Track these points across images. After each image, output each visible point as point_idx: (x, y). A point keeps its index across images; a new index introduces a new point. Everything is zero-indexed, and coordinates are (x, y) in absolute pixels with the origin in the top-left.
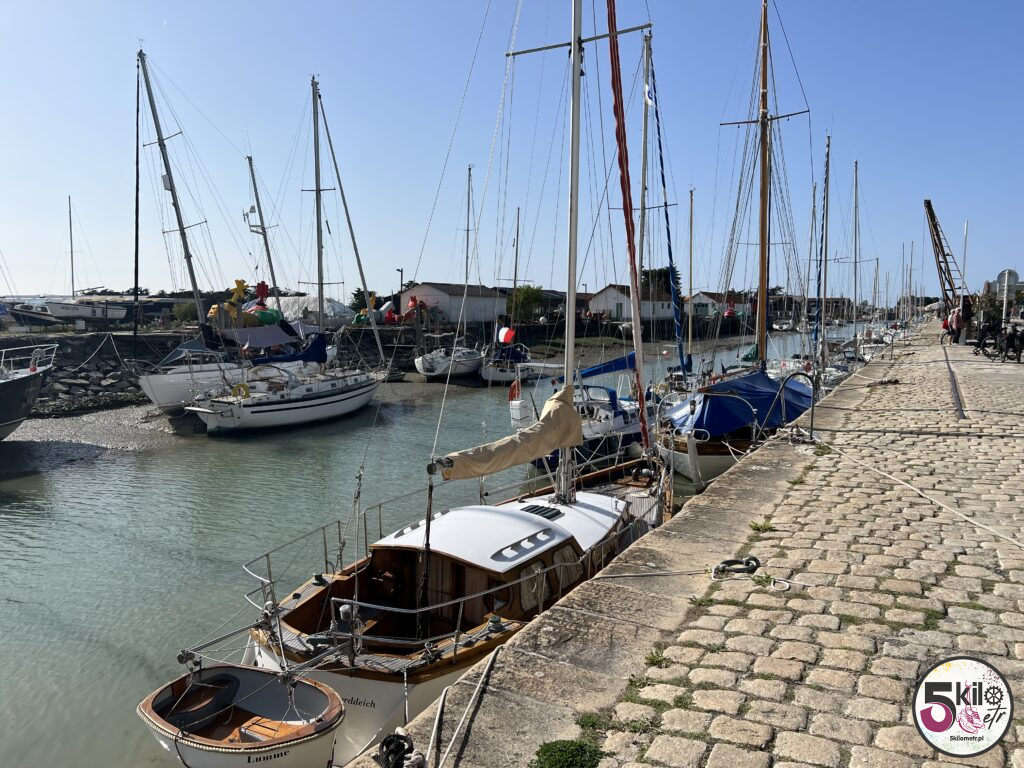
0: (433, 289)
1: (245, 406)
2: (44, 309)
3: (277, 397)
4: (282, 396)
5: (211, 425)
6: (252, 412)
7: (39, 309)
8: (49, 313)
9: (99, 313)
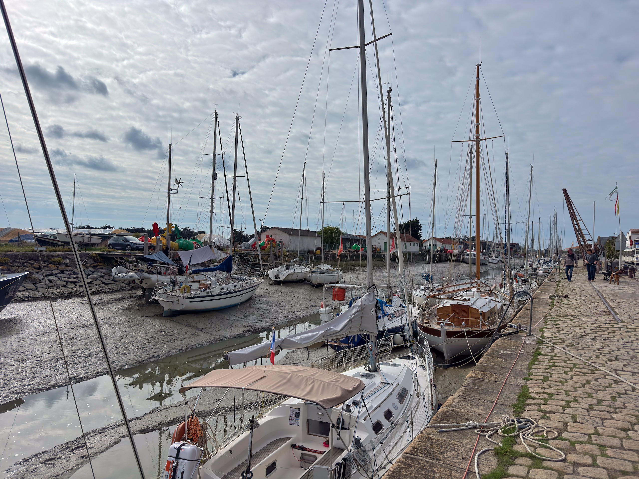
0: (279, 231)
1: (186, 298)
2: (55, 237)
3: (204, 293)
4: (208, 293)
5: (166, 308)
6: (190, 302)
7: (52, 237)
8: (58, 239)
9: (86, 241)
